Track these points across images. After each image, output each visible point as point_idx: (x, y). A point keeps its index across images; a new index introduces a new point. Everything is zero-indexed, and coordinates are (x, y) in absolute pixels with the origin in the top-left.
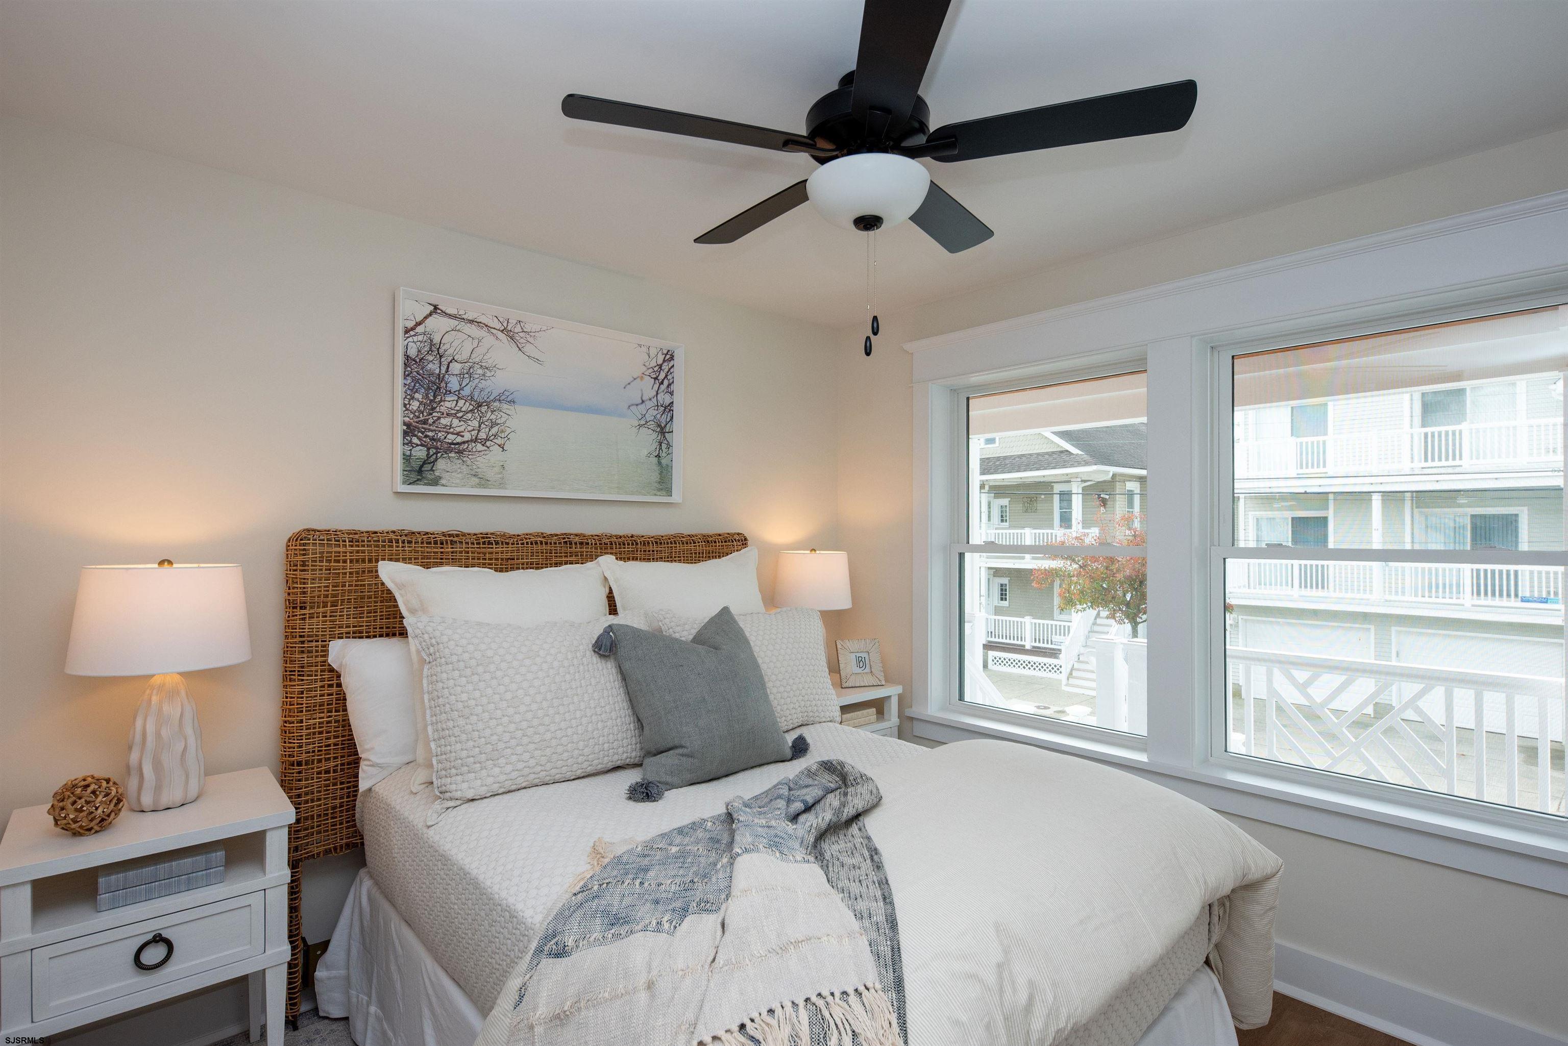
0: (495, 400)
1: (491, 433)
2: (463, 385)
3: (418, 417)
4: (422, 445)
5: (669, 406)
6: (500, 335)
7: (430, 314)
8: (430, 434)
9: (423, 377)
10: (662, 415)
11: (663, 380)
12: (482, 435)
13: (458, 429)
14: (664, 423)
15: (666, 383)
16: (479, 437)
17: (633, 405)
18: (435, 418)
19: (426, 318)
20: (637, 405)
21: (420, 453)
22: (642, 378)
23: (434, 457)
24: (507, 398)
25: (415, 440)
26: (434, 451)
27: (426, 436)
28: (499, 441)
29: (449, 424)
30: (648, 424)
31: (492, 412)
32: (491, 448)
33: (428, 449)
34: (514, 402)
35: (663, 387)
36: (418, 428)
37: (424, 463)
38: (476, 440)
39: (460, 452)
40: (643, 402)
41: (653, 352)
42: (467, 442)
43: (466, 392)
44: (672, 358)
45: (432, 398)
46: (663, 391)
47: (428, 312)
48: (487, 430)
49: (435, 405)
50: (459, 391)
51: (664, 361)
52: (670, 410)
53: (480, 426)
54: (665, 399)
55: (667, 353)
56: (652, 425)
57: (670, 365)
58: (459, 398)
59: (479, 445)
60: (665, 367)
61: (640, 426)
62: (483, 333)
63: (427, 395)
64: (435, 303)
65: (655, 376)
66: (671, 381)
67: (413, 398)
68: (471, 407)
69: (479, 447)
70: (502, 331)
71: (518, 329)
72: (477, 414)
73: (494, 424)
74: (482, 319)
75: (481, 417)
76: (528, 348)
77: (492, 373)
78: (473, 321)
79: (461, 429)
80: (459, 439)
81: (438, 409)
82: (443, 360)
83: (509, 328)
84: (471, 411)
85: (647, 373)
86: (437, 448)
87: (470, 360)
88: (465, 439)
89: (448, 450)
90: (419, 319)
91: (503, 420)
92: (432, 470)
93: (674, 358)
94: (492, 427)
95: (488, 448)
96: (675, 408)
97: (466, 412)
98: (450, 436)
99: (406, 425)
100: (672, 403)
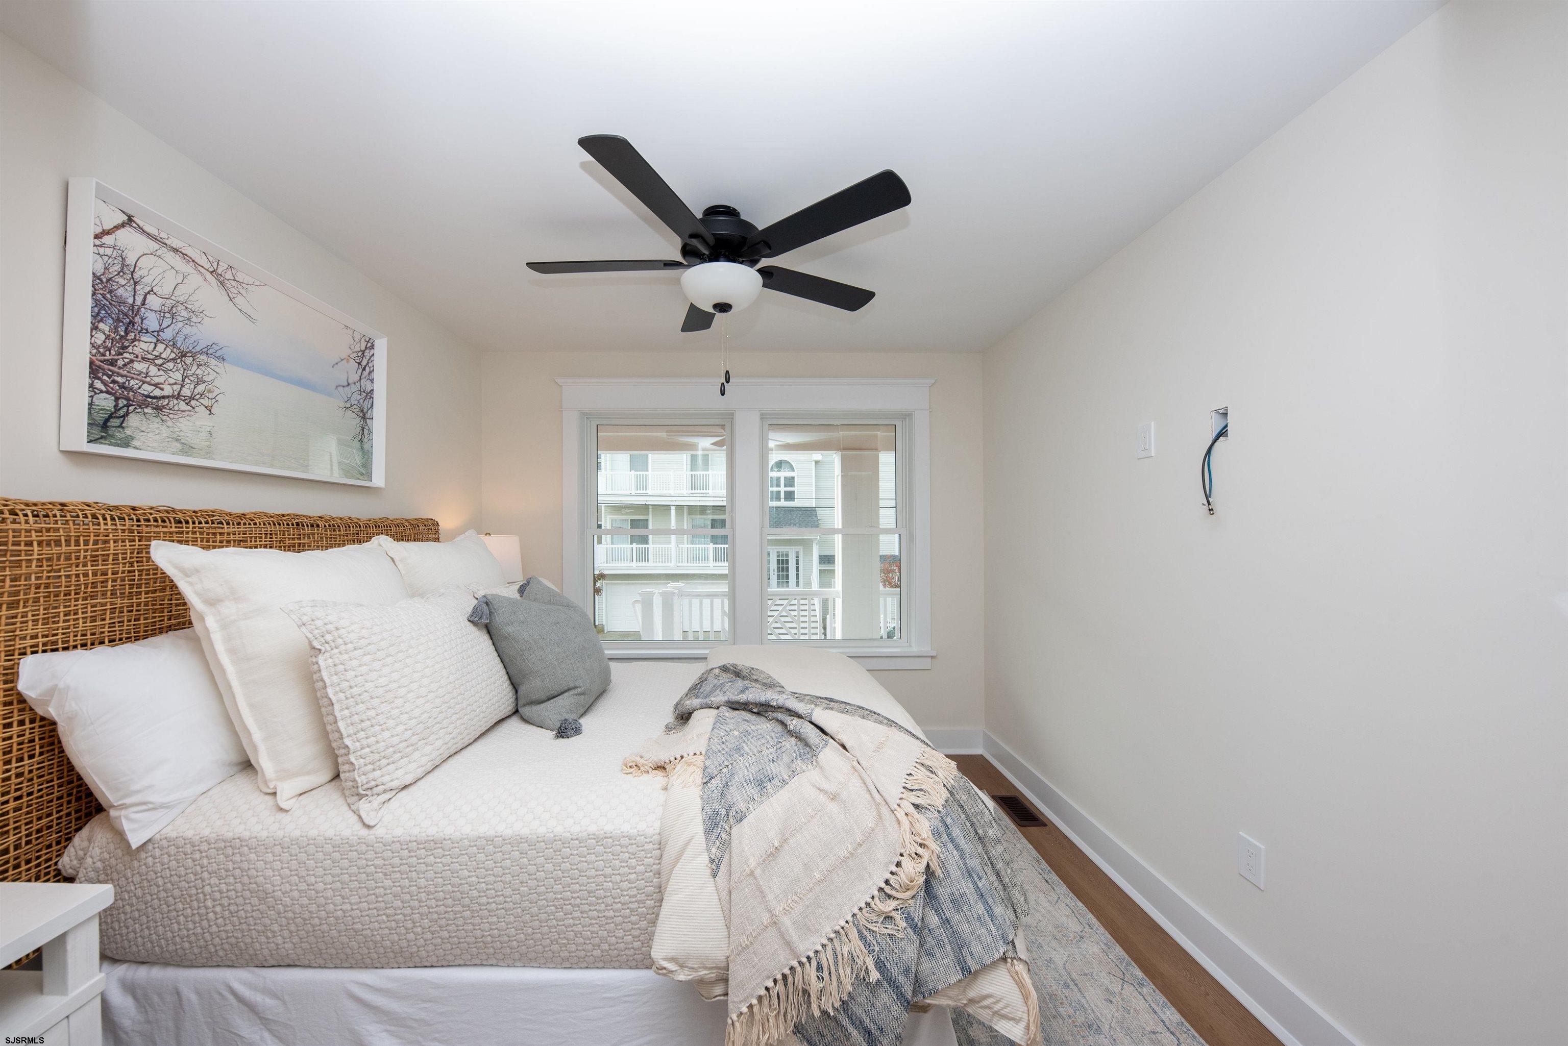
0: (201, 352)
1: (196, 391)
2: (164, 326)
3: (104, 355)
4: (108, 392)
5: (369, 393)
6: (209, 276)
7: (123, 225)
8: (120, 379)
9: (110, 304)
10: (364, 400)
11: (365, 366)
12: (186, 392)
13: (156, 380)
14: (366, 409)
15: (367, 369)
16: (182, 393)
17: (340, 386)
18: (127, 361)
19: (117, 228)
21: (106, 402)
22: (348, 361)
23: (125, 410)
24: (213, 352)
25: (102, 386)
26: (125, 402)
27: (114, 382)
28: (205, 402)
29: (144, 371)
30: (353, 407)
32: (197, 409)
33: (117, 399)
34: (223, 358)
35: (366, 373)
36: (103, 370)
37: (111, 416)
38: (178, 397)
39: (158, 409)
40: (349, 384)
41: (357, 337)
42: (168, 397)
43: (167, 335)
44: (372, 347)
45: (123, 333)
46: (365, 378)
47: (120, 222)
48: (192, 386)
49: (126, 344)
50: (158, 332)
51: (366, 348)
52: (370, 398)
53: (183, 381)
54: (367, 385)
55: (370, 341)
56: (356, 409)
57: (371, 353)
58: (158, 340)
59: (182, 403)
60: (367, 354)
61: (346, 408)
62: (188, 268)
63: (116, 328)
64: (129, 212)
65: (358, 361)
66: (372, 369)
67: (99, 329)
68: (173, 355)
69: (183, 406)
70: (211, 272)
71: (229, 275)
72: (180, 365)
73: (200, 381)
74: (188, 251)
75: (185, 370)
76: (239, 300)
77: (200, 320)
78: (177, 251)
79: (161, 380)
80: (157, 393)
81: (130, 349)
82: (138, 287)
83: (219, 271)
84: (173, 359)
85: (352, 357)
86: (128, 399)
87: (173, 298)
88: (166, 393)
89: (143, 404)
90: (108, 226)
91: (211, 378)
92: (121, 426)
93: (375, 347)
94: (197, 384)
95: (193, 408)
96: (375, 395)
97: (168, 361)
98: (145, 386)
99: (91, 363)
100: (373, 390)
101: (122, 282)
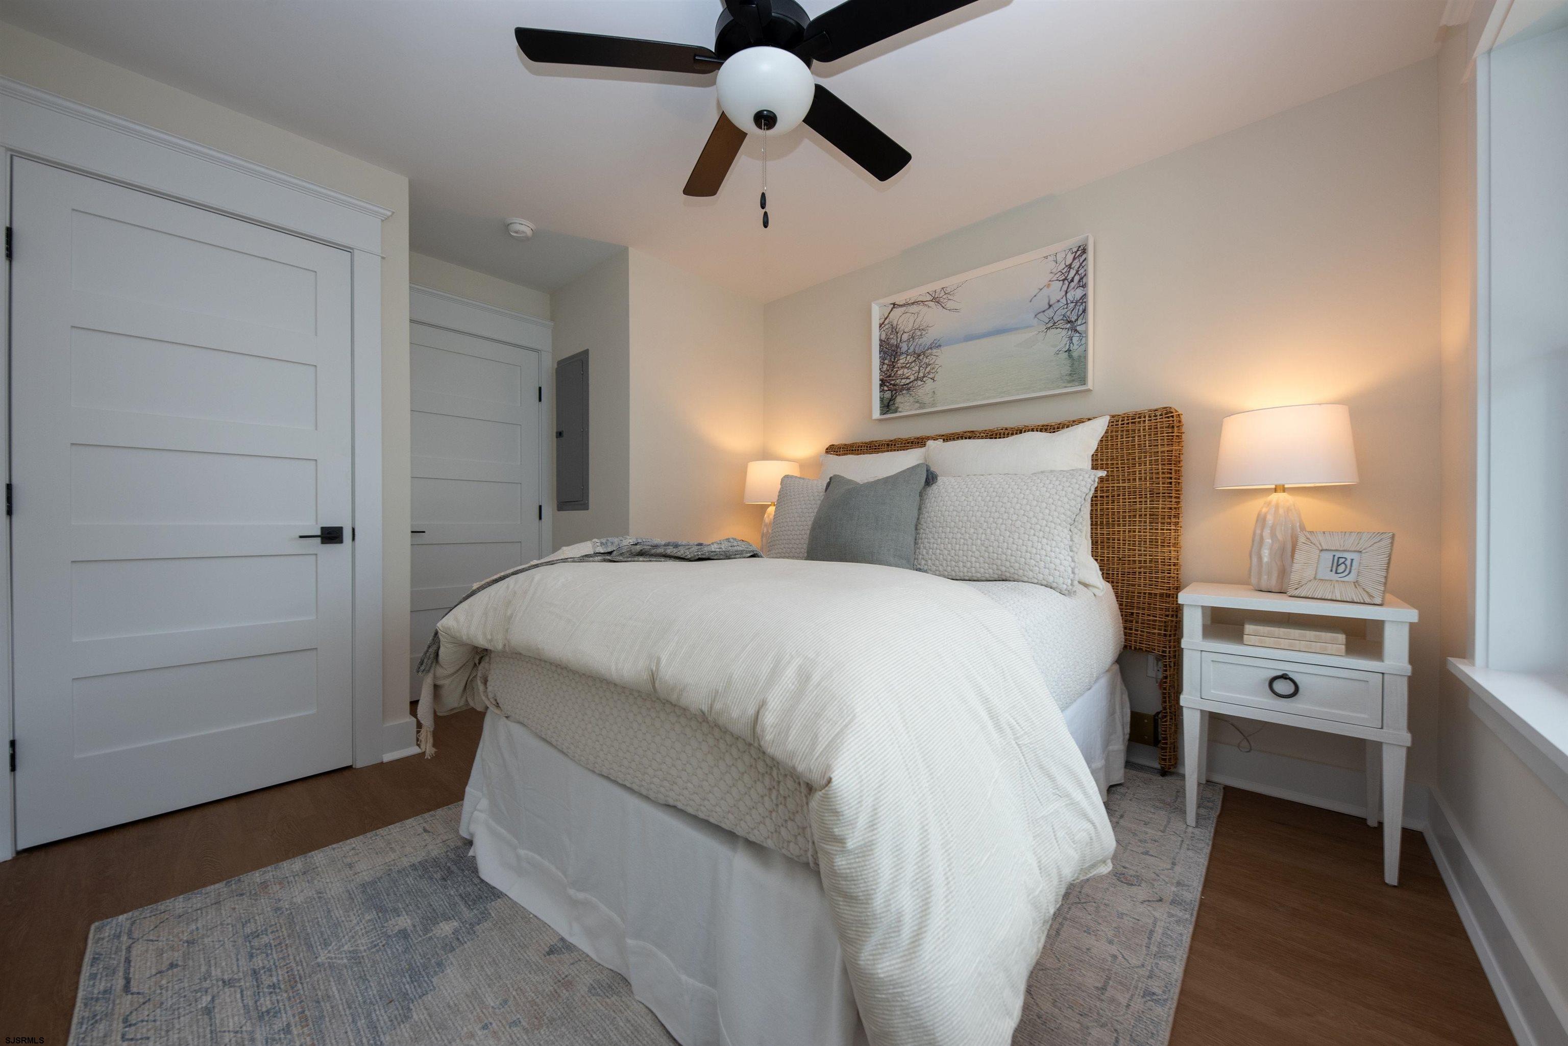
1: (926, 372)
2: (909, 346)
3: (887, 374)
4: (889, 390)
5: (1080, 299)
6: (930, 304)
7: (892, 310)
8: (893, 382)
9: (889, 349)
10: (1072, 311)
11: (1073, 277)
12: (921, 375)
13: (907, 375)
14: (1076, 318)
15: (1077, 278)
16: (919, 376)
17: (1039, 313)
18: (896, 372)
19: (890, 313)
20: (1044, 311)
21: (888, 395)
22: (1048, 286)
23: (896, 395)
24: (936, 345)
25: (886, 388)
26: (895, 392)
27: (891, 384)
28: (931, 376)
29: (902, 373)
30: (1057, 324)
31: (927, 357)
32: (926, 382)
33: (892, 392)
34: (941, 345)
35: (1072, 285)
36: (887, 381)
37: (890, 401)
38: (917, 379)
39: (908, 389)
40: (1050, 306)
41: (1060, 257)
42: (913, 381)
43: (912, 349)
44: (1084, 251)
45: (894, 360)
46: (1074, 288)
47: (890, 309)
48: (924, 370)
49: (895, 364)
50: (907, 350)
51: (1074, 259)
52: (1082, 303)
53: (919, 369)
54: (1076, 294)
55: (1078, 250)
56: (1061, 324)
57: (1082, 259)
58: (907, 355)
59: (919, 382)
60: (1076, 264)
61: (1048, 329)
62: (920, 307)
63: (891, 359)
64: (893, 301)
65: (1064, 277)
66: (1083, 275)
67: (884, 364)
68: (914, 358)
69: (920, 383)
70: (932, 301)
72: (918, 362)
73: (928, 365)
74: (920, 299)
75: (920, 363)
76: (950, 305)
77: (927, 331)
78: (914, 303)
79: (909, 374)
80: (908, 381)
81: (896, 366)
82: (898, 335)
83: (936, 296)
84: (914, 360)
85: (1055, 278)
86: (896, 390)
87: (914, 328)
88: (911, 380)
89: (902, 390)
90: (886, 316)
91: (933, 360)
92: (894, 403)
93: (1087, 251)
94: (927, 368)
96: (1089, 298)
97: (912, 363)
98: (903, 381)
99: (881, 380)
100: (1085, 295)
101: (892, 336)
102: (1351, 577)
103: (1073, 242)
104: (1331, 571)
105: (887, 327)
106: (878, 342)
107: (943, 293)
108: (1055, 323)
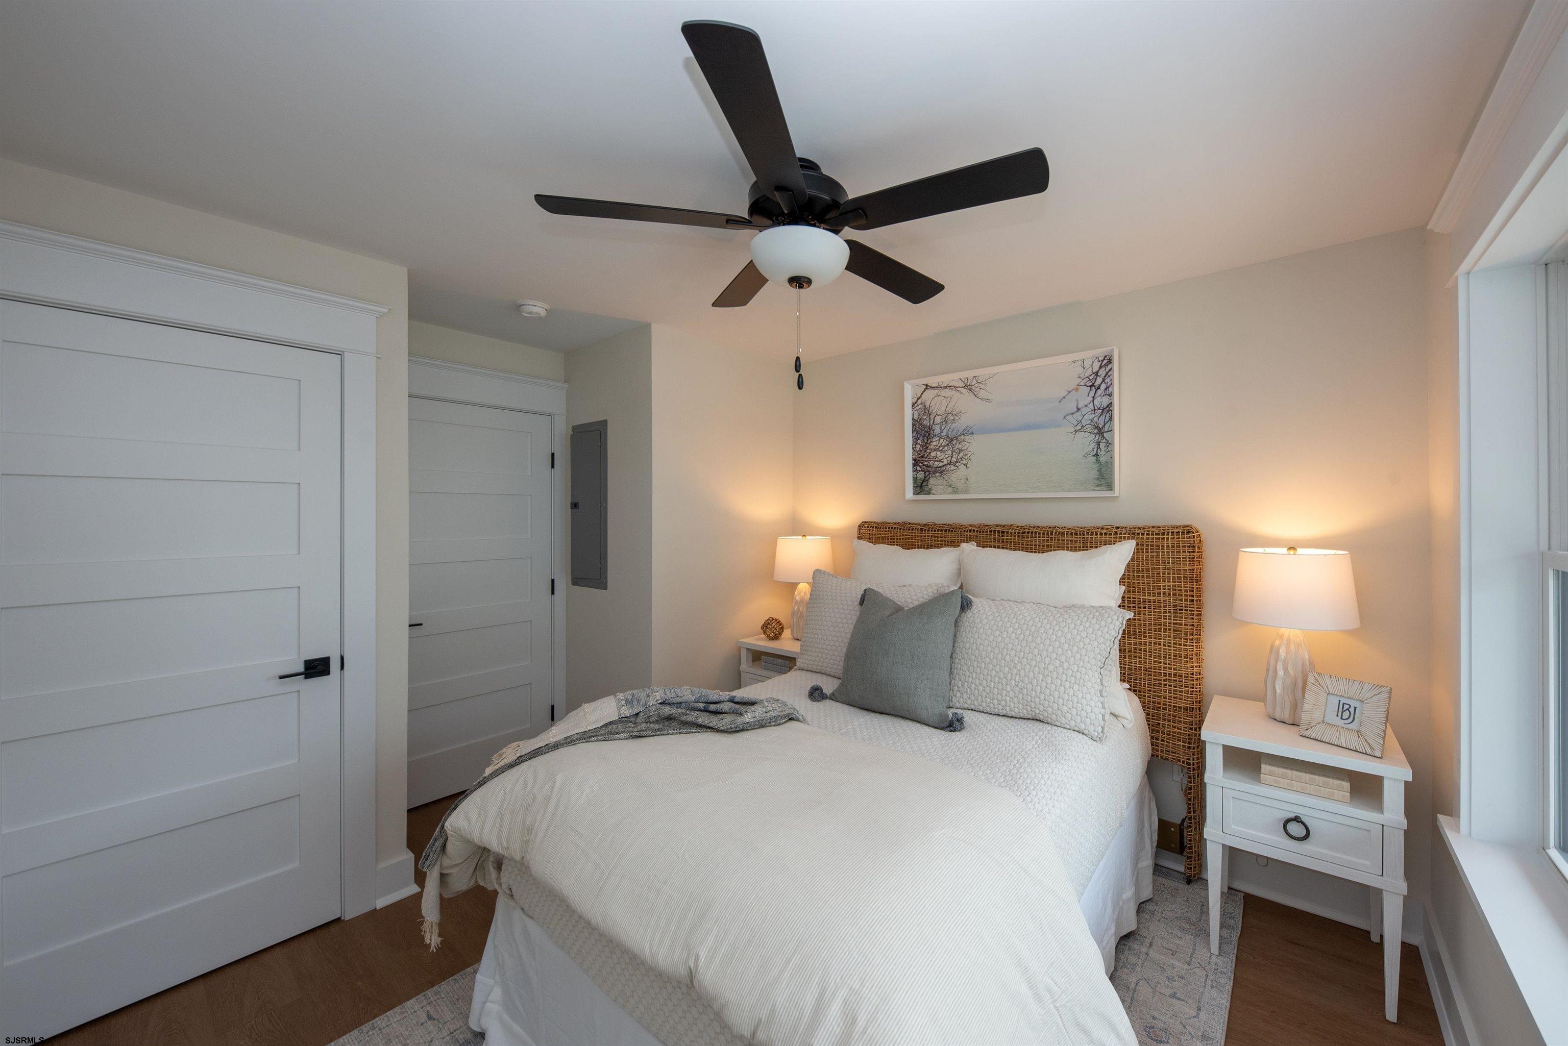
1: (959, 457)
2: (942, 430)
3: (920, 454)
4: (922, 471)
5: (1107, 407)
6: (963, 390)
7: (924, 391)
8: (926, 463)
9: (921, 430)
12: (954, 460)
13: (940, 458)
14: (1103, 424)
15: (1103, 386)
16: (952, 461)
17: (1068, 415)
18: (928, 453)
19: (922, 394)
20: (1073, 414)
21: (921, 475)
22: (1077, 390)
23: (928, 477)
24: (968, 432)
25: (919, 468)
26: (928, 473)
27: (924, 465)
28: (964, 462)
29: (935, 455)
30: (1085, 428)
31: (959, 443)
32: (959, 467)
33: (925, 473)
34: (973, 433)
35: (1099, 392)
36: (920, 461)
37: (923, 481)
38: (950, 464)
39: (941, 472)
40: (1078, 409)
41: (1087, 364)
42: (946, 465)
43: (944, 433)
44: (1110, 361)
45: (926, 441)
46: (1100, 396)
48: (957, 455)
49: (928, 445)
50: (940, 433)
51: (1101, 367)
52: (1108, 411)
53: (952, 454)
54: (1103, 401)
55: (1104, 359)
56: (1089, 428)
57: (1108, 368)
58: (940, 438)
59: (952, 466)
60: (1102, 373)
61: (1076, 431)
62: (953, 392)
63: (924, 440)
64: (925, 383)
65: (1091, 384)
66: (1109, 384)
67: (917, 443)
68: (947, 442)
69: (953, 467)
70: (964, 387)
72: (951, 446)
73: (961, 451)
74: (952, 384)
75: (953, 448)
76: (982, 394)
77: (959, 417)
78: (947, 387)
79: (942, 457)
80: (941, 464)
81: (929, 448)
82: (931, 417)
83: (968, 384)
84: (947, 445)
85: (1083, 383)
86: (929, 471)
87: (946, 412)
88: (944, 463)
89: (935, 472)
90: (918, 396)
91: (965, 447)
92: (927, 485)
93: (1113, 361)
94: (960, 453)
96: (1115, 407)
97: (944, 446)
98: (937, 463)
99: (914, 460)
100: (1111, 403)
101: (925, 417)
102: (1353, 726)
103: (1101, 352)
104: (1337, 716)
105: (920, 407)
106: (911, 422)
107: (974, 382)
108: (1083, 427)
